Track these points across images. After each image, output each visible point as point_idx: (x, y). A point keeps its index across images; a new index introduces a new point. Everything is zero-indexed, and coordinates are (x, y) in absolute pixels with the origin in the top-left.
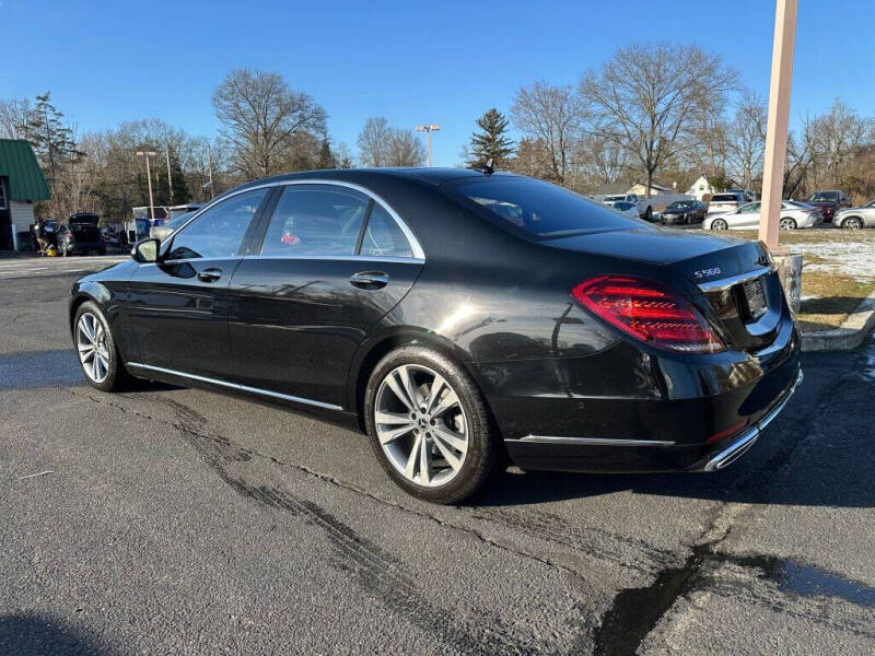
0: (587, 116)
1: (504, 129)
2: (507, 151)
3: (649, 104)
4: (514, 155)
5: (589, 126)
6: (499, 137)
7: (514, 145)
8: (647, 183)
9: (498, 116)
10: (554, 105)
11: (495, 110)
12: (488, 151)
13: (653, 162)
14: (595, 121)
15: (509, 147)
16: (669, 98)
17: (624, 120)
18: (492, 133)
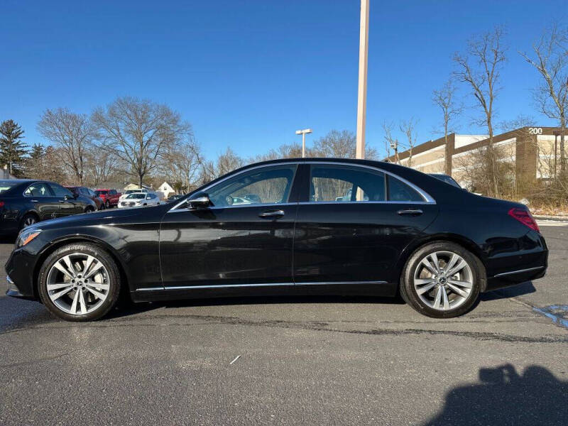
0: (97, 136)
1: (21, 136)
2: (23, 152)
3: (138, 135)
4: (28, 156)
5: (99, 143)
6: (16, 141)
7: (30, 148)
8: (139, 183)
9: (15, 126)
10: (73, 125)
11: (12, 121)
12: (6, 150)
13: (143, 170)
14: (103, 140)
15: (25, 149)
16: (150, 133)
17: (123, 143)
18: (9, 137)
